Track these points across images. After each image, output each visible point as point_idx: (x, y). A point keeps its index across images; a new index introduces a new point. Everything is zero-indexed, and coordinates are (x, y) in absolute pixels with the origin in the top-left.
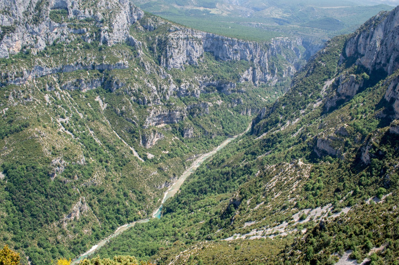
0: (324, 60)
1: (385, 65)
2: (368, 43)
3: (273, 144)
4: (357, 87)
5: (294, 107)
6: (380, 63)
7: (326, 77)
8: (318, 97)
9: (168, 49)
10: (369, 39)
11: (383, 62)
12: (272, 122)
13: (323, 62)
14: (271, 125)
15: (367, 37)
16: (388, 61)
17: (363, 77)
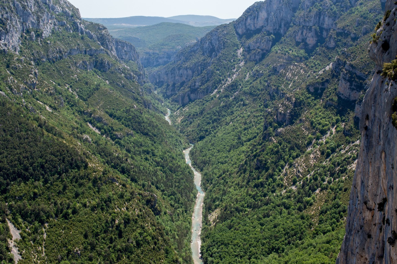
0: (228, 38)
1: (279, 30)
2: (256, 22)
3: (236, 87)
4: (271, 43)
5: (226, 70)
6: (276, 29)
7: (236, 48)
8: (239, 60)
9: (108, 43)
10: (256, 20)
11: (277, 28)
12: (217, 81)
13: (227, 39)
14: (217, 84)
15: (254, 19)
16: (280, 27)
17: (272, 37)
